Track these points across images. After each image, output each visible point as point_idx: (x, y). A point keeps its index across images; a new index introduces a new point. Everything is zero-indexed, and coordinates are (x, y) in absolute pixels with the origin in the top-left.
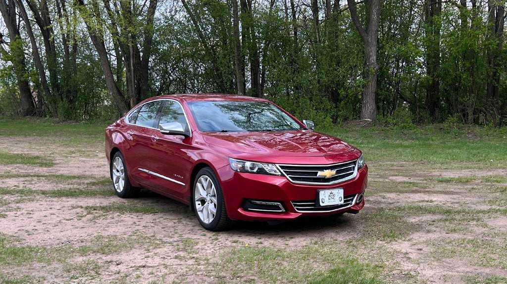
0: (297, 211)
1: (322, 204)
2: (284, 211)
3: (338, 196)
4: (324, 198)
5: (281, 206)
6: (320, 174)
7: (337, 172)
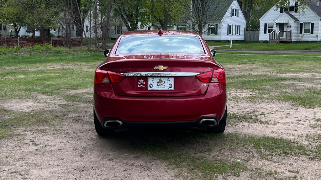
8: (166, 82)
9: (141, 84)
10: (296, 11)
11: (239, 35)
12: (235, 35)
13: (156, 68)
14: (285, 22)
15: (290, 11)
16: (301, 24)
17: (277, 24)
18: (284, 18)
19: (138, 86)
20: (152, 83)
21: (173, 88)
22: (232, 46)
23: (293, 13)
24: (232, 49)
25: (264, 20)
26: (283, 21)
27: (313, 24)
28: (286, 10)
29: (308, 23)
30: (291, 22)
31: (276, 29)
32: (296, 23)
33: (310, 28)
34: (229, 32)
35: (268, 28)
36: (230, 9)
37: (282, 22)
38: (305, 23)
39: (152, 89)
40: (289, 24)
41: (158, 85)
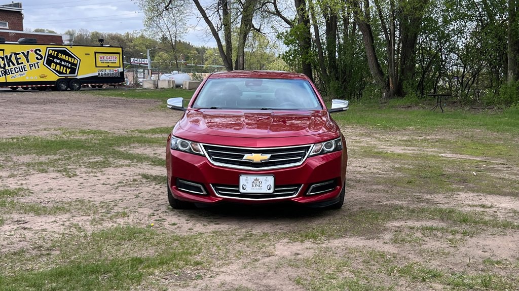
0: (217, 195)
1: (242, 191)
2: (205, 193)
3: (266, 183)
4: (245, 183)
5: (202, 188)
6: (247, 157)
7: (272, 157)
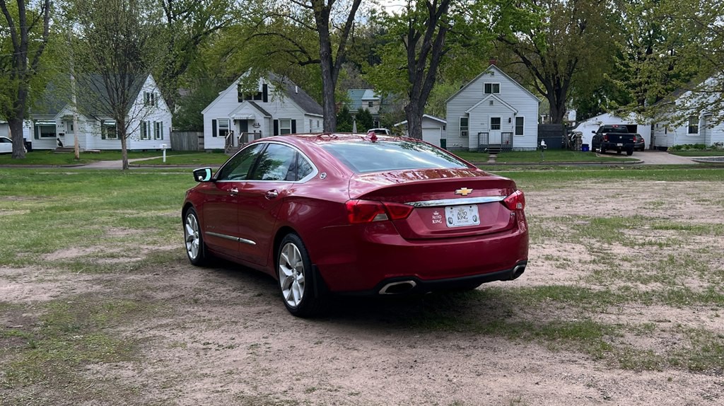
8: (469, 213)
9: (436, 218)
10: (266, 100)
11: (162, 139)
12: (155, 139)
13: (458, 191)
14: (250, 117)
15: (255, 99)
16: (276, 122)
17: (235, 121)
18: (247, 111)
19: (433, 222)
20: (451, 216)
21: (478, 222)
22: (166, 158)
23: (260, 103)
24: (168, 164)
25: (210, 114)
26: (247, 116)
27: (294, 122)
28: (248, 97)
29: (287, 120)
30: (260, 118)
31: (236, 129)
32: (268, 120)
33: (291, 128)
34: (144, 134)
35: (218, 128)
36: (142, 92)
37: (244, 117)
38: (283, 121)
39: (452, 225)
40: (257, 122)
41: (459, 219)
